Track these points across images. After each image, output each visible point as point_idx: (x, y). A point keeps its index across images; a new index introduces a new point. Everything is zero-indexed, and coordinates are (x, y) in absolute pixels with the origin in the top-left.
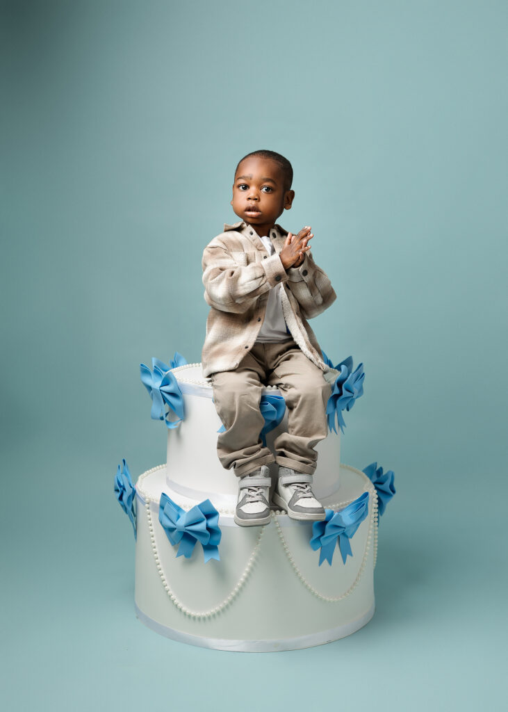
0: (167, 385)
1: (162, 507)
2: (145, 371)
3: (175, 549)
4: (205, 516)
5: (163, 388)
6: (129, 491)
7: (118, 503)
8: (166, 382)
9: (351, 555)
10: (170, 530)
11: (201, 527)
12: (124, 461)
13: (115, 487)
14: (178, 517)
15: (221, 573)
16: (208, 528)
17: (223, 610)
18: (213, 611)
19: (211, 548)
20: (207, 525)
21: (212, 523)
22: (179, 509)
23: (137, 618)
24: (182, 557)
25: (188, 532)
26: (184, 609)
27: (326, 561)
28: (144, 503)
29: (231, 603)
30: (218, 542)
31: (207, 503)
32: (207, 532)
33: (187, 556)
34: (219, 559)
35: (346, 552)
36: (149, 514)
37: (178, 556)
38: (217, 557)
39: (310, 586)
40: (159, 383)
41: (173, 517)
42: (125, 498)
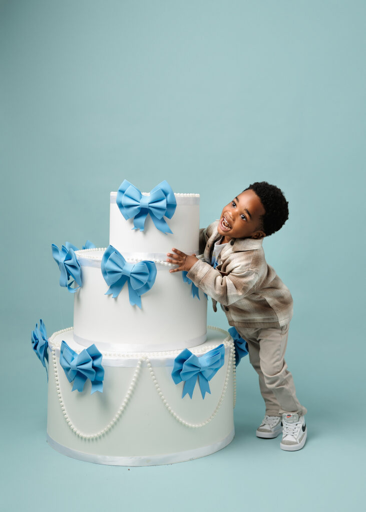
0: (70, 259)
1: (62, 352)
2: (55, 250)
3: (72, 385)
4: (92, 358)
5: (66, 262)
6: (41, 342)
7: (34, 352)
8: (69, 257)
9: (210, 392)
10: (67, 369)
11: (88, 366)
12: (41, 321)
13: (32, 340)
14: (73, 359)
15: (104, 402)
16: (94, 367)
17: (107, 433)
18: (99, 433)
19: (97, 383)
20: (93, 364)
21: (96, 363)
22: (74, 353)
23: (47, 441)
24: (76, 391)
25: (79, 370)
26: (78, 432)
27: (187, 395)
28: (51, 351)
29: (113, 427)
30: (102, 378)
31: (93, 347)
32: (93, 370)
33: (80, 390)
34: (102, 391)
35: (205, 390)
36: (55, 359)
37: (73, 390)
38: (100, 389)
39: (175, 414)
40: (64, 258)
41: (69, 359)
42: (38, 347)
